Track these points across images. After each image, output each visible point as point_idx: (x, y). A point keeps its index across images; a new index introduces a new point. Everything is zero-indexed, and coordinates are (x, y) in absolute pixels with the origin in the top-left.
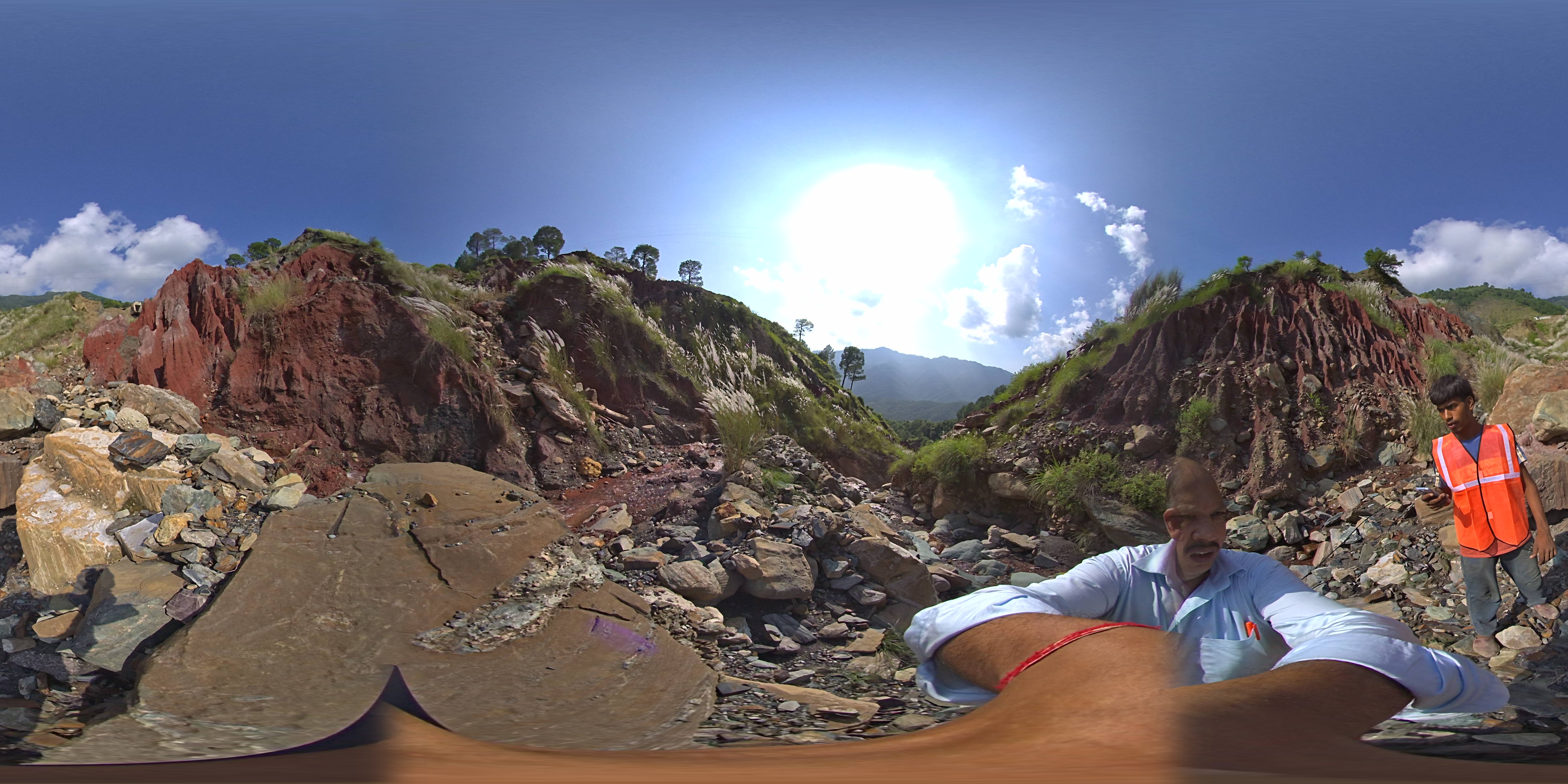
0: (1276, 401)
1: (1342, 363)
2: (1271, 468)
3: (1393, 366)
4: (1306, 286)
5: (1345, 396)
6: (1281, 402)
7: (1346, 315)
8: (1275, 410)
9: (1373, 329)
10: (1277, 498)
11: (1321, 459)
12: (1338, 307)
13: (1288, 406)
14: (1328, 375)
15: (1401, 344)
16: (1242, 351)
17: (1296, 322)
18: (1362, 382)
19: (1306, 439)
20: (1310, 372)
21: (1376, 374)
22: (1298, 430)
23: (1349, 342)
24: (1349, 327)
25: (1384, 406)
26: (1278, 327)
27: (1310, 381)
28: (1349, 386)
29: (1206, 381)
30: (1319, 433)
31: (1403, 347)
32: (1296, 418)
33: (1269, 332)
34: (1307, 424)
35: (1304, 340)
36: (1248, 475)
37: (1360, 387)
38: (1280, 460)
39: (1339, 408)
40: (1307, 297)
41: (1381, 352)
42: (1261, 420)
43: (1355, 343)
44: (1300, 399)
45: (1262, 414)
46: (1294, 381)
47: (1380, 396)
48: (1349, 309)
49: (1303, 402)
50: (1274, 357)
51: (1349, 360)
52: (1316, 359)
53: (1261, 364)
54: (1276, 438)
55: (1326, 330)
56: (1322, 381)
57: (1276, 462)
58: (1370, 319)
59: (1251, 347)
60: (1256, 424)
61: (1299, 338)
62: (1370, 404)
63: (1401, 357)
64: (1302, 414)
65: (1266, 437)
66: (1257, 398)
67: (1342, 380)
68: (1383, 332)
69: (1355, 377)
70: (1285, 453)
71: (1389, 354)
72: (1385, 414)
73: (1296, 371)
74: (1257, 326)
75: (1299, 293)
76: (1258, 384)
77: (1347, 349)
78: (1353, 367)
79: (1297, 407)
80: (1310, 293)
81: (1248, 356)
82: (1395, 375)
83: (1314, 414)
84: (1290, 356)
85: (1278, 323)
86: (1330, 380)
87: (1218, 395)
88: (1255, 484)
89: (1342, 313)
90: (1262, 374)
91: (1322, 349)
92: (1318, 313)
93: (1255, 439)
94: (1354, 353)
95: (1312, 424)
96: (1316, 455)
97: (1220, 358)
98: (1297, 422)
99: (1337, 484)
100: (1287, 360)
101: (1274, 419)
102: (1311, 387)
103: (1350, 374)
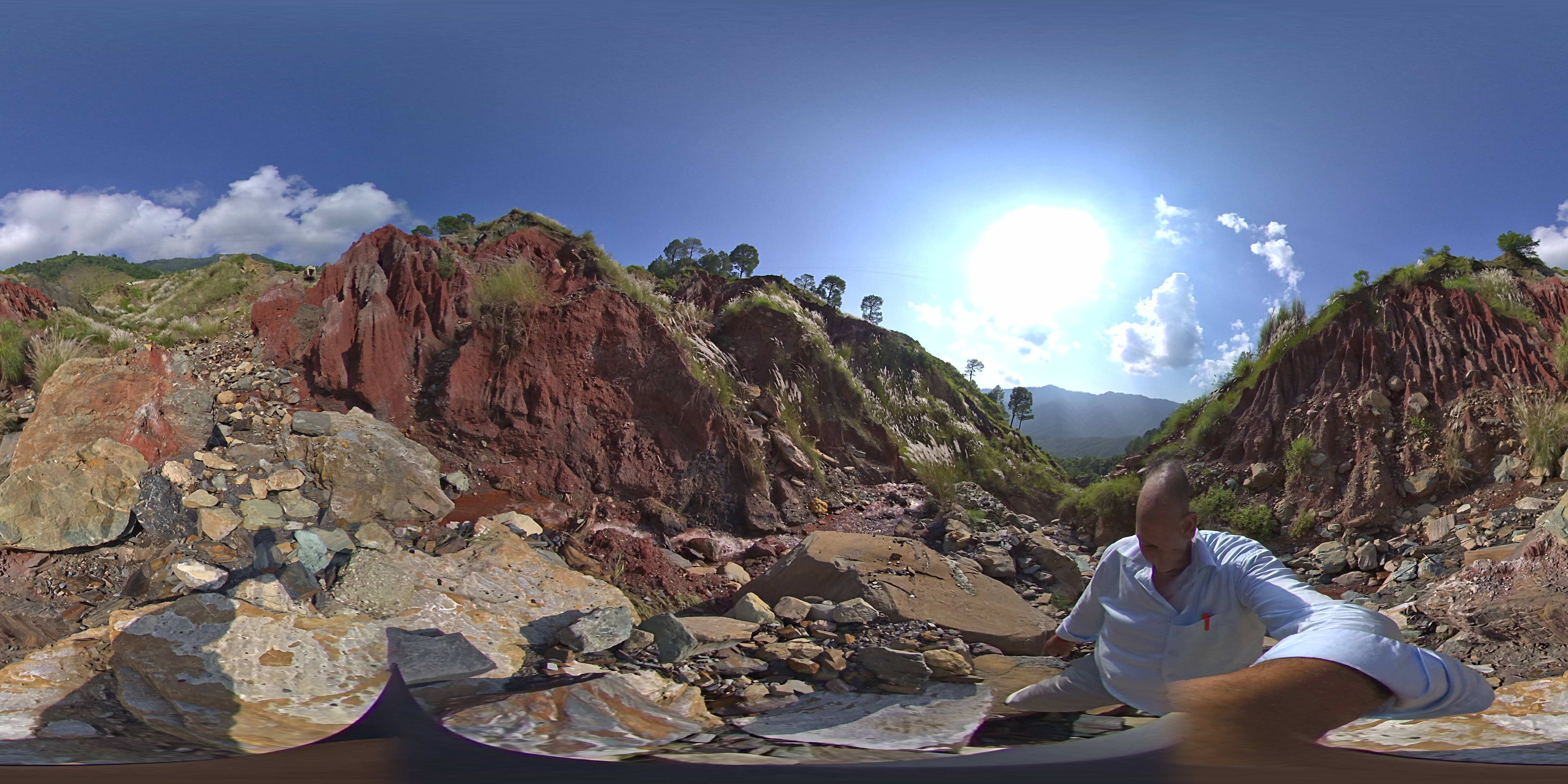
0: (1378, 427)
1: (1455, 372)
2: (1363, 498)
3: (1517, 363)
4: (1423, 291)
5: (1456, 410)
6: (1384, 429)
7: (1465, 313)
8: (1378, 438)
9: (1495, 324)
10: (1366, 527)
11: (1420, 483)
12: (1457, 306)
13: (1391, 431)
14: (1438, 390)
15: (1529, 335)
16: (1348, 381)
17: (1407, 336)
18: (1477, 390)
19: (1408, 463)
20: (1418, 391)
21: (1495, 378)
22: (1401, 454)
23: (1466, 345)
24: (1467, 327)
25: (1500, 414)
26: (1390, 344)
27: (1415, 400)
28: (1462, 397)
29: (1313, 416)
30: (1423, 455)
32: (1401, 443)
33: (1375, 354)
34: (1411, 448)
35: (1413, 355)
36: (1342, 505)
37: (1474, 397)
38: (1371, 491)
39: (1448, 425)
40: (1423, 303)
41: (1503, 348)
42: (1361, 450)
43: (1473, 345)
44: (1404, 422)
45: (1363, 444)
46: (1401, 404)
47: (1497, 402)
48: (1469, 307)
49: (1408, 425)
50: (1379, 381)
51: (1463, 367)
52: (1426, 375)
53: (1365, 391)
54: (1371, 468)
55: (1438, 338)
56: (1431, 398)
57: (1369, 493)
58: (1493, 312)
59: (1360, 374)
60: (1358, 454)
61: (1409, 353)
62: (1483, 416)
64: (1406, 438)
65: (1363, 468)
66: (1360, 428)
67: (1454, 392)
68: (1508, 325)
69: (1470, 386)
70: (1377, 483)
71: (1513, 350)
72: (1502, 424)
73: (1403, 392)
74: (1364, 349)
75: (1416, 300)
76: (1360, 415)
77: (1461, 356)
78: (1467, 375)
79: (1403, 431)
80: (1427, 298)
81: (1354, 386)
82: (1518, 374)
83: (1418, 436)
84: (1397, 376)
85: (1390, 340)
86: (1441, 395)
87: (1321, 431)
88: (1346, 514)
89: (1460, 313)
90: (1364, 403)
91: (1432, 361)
92: (1432, 319)
93: (1353, 471)
94: (1470, 359)
95: (1416, 447)
96: (1416, 481)
97: (1327, 391)
98: (1401, 445)
99: (1436, 510)
100: (1394, 382)
101: (1374, 448)
102: (1416, 408)
103: (1464, 382)
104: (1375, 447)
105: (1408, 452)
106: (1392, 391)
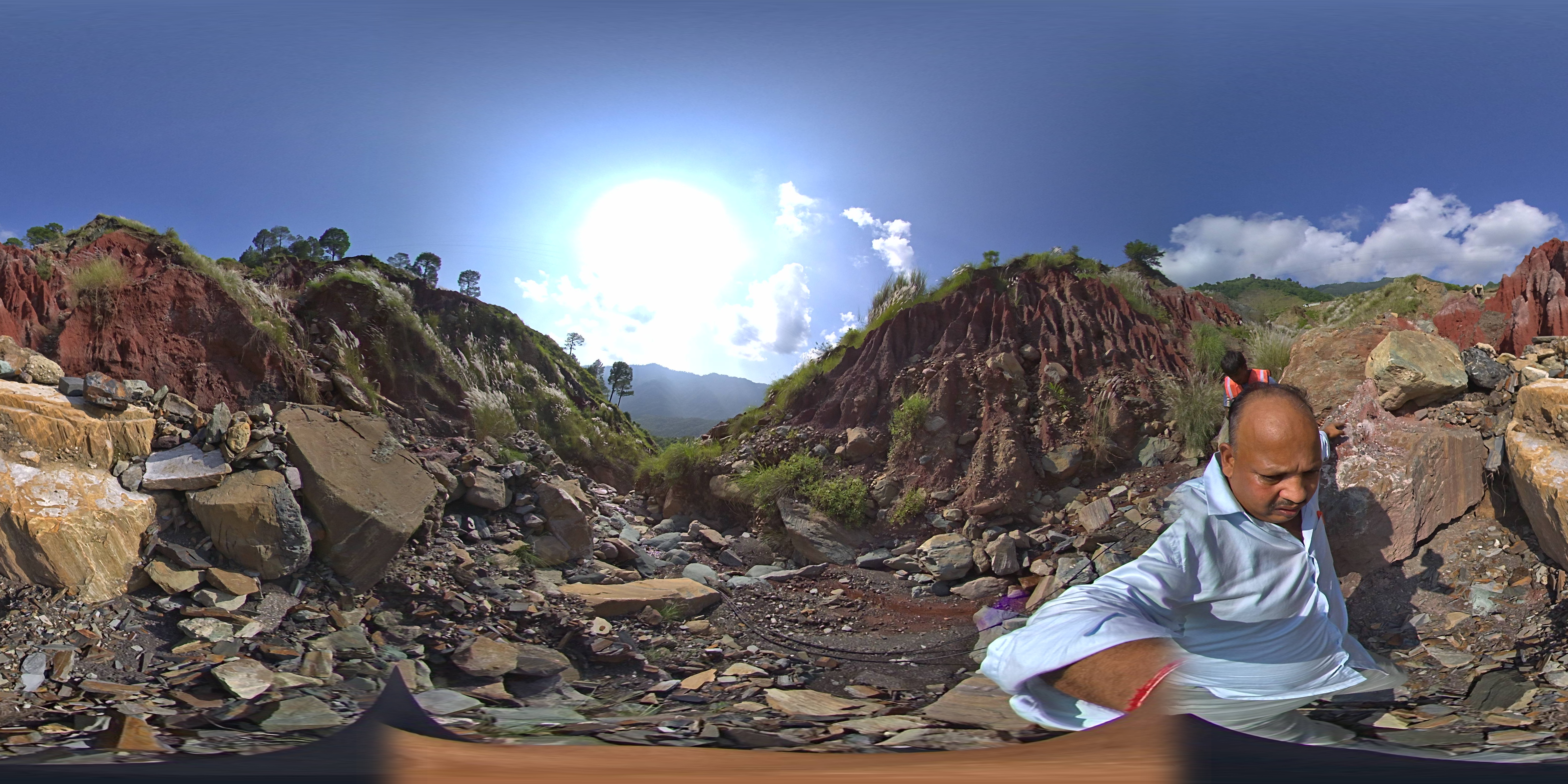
0: (1010, 393)
1: (1094, 348)
2: (992, 475)
3: (1155, 351)
4: (1055, 274)
5: (1097, 386)
6: (1017, 396)
7: (1101, 301)
8: (1009, 406)
9: (1131, 314)
10: (998, 513)
11: (1062, 462)
12: (1092, 293)
13: (1025, 400)
14: (1077, 363)
15: (1164, 329)
16: (974, 342)
17: (1042, 309)
18: (1117, 369)
19: (1045, 438)
20: (1055, 361)
21: (1135, 361)
22: (1036, 427)
23: (1103, 327)
24: (1104, 313)
25: (1144, 394)
26: (1022, 316)
27: (1054, 369)
28: (1102, 374)
29: (929, 375)
30: (1062, 430)
31: (1167, 332)
32: (1035, 414)
33: (1006, 321)
34: (1048, 420)
35: (1049, 327)
36: (965, 484)
37: (1116, 375)
38: (1004, 465)
39: (1089, 399)
40: (1058, 285)
41: (1140, 336)
42: (989, 418)
43: (1111, 328)
44: (1040, 391)
45: (991, 410)
46: (1036, 371)
47: (1139, 383)
48: (1104, 295)
49: (1044, 394)
50: (1012, 346)
51: (1103, 346)
52: (1062, 346)
53: (994, 354)
54: (1003, 438)
55: (1076, 315)
56: (1069, 370)
57: (1001, 468)
58: (1128, 303)
59: (986, 336)
60: (984, 422)
61: (1044, 324)
62: (1127, 394)
63: (1165, 342)
64: (1042, 409)
65: (992, 437)
66: (988, 393)
67: (1094, 368)
68: (1143, 318)
69: (1110, 364)
70: (1011, 456)
71: (1150, 339)
72: (1146, 404)
73: (1037, 361)
74: (994, 314)
75: (1049, 282)
76: (988, 378)
77: (1100, 335)
78: (1107, 354)
79: (1038, 401)
80: (1061, 281)
81: (982, 347)
82: (1157, 360)
83: (1057, 408)
84: (1031, 345)
85: (1022, 312)
86: (1080, 369)
87: (939, 391)
88: (970, 496)
89: (1096, 299)
90: (994, 364)
91: (1071, 335)
92: (1068, 299)
93: (980, 441)
94: (1109, 338)
95: (1054, 420)
96: (1057, 458)
97: (948, 352)
98: (1036, 418)
99: (1082, 494)
100: (1028, 349)
101: (1005, 416)
102: (1055, 377)
103: (1103, 360)
104: (1007, 414)
105: (1045, 424)
106: (1025, 359)
